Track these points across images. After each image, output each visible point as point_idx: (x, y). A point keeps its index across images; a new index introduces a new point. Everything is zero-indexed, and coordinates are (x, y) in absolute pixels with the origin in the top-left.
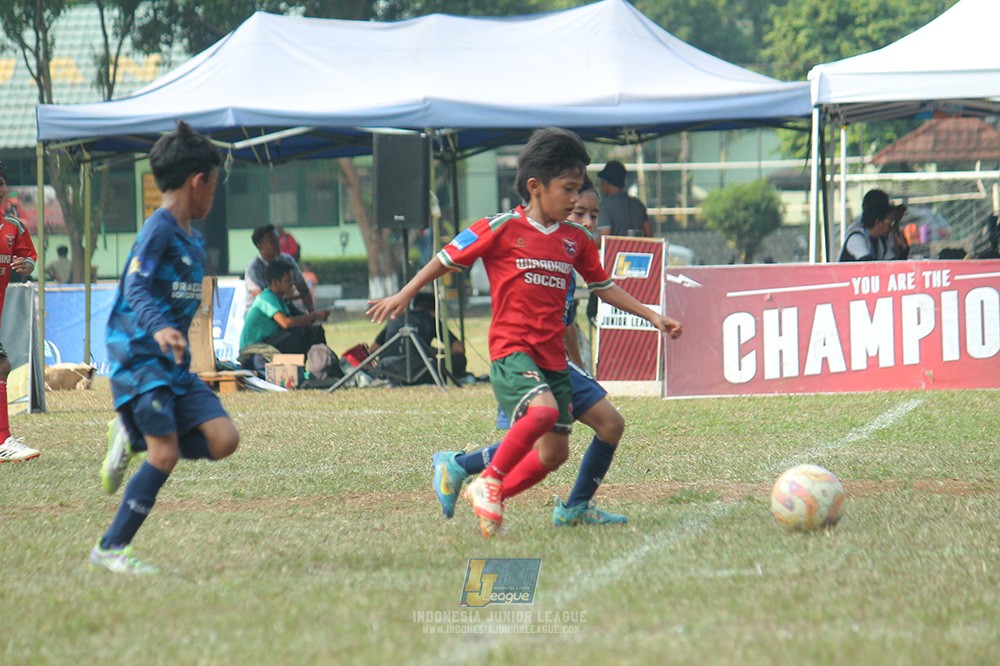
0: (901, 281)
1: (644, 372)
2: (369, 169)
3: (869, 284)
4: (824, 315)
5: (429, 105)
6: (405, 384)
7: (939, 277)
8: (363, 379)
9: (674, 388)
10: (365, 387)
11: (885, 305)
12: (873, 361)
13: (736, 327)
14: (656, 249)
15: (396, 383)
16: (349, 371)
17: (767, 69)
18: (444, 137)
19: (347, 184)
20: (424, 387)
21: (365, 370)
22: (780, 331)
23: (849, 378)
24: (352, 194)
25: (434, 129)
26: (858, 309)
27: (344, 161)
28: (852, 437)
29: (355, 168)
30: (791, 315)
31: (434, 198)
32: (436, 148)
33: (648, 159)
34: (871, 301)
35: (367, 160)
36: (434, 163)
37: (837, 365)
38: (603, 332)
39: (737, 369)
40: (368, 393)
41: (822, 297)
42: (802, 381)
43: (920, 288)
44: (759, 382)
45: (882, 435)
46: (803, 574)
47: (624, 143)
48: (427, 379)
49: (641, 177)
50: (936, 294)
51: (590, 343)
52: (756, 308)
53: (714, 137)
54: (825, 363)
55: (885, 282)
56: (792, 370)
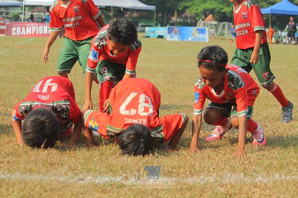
0: (32, 25)
1: (3, 33)
3: (28, 25)
4: (23, 28)
7: (36, 24)
9: (7, 35)
11: (30, 27)
12: (29, 34)
13: (14, 29)
22: (19, 29)
23: (26, 35)
26: (27, 28)
28: (26, 41)
30: (20, 28)
33: (5, 10)
34: (29, 27)
37: (25, 34)
39: (14, 34)
41: (23, 26)
42: (21, 35)
43: (34, 25)
44: (16, 35)
45: (29, 42)
46: (19, 56)
47: (3, 8)
49: (4, 12)
50: (36, 26)
52: (16, 27)
53: (13, 8)
54: (23, 34)
55: (30, 25)
56: (20, 34)
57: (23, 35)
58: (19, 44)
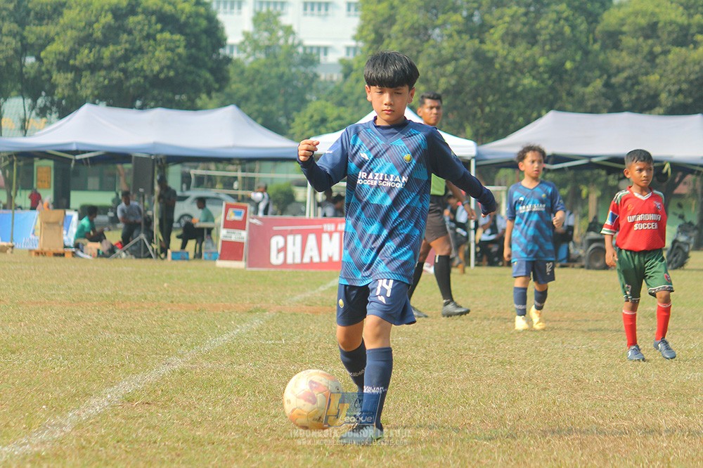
1: (238, 257)
2: (130, 170)
3: (330, 227)
4: (312, 239)
5: (155, 145)
6: (140, 257)
8: (124, 255)
9: (251, 264)
10: (125, 259)
11: (336, 236)
12: (330, 258)
13: (276, 242)
14: (245, 208)
15: (136, 257)
16: (118, 251)
17: (292, 138)
18: (161, 159)
19: (120, 175)
20: (148, 260)
21: (125, 251)
22: (294, 242)
23: (321, 265)
24: (122, 179)
25: (157, 155)
26: (325, 237)
27: (119, 166)
28: (321, 289)
29: (123, 169)
30: (299, 238)
31: (156, 183)
32: (157, 162)
33: (243, 171)
34: (331, 234)
35: (128, 166)
36: (156, 169)
37: (316, 260)
38: (223, 242)
39: (276, 259)
40: (125, 261)
41: (312, 231)
42: (302, 265)
44: (285, 265)
46: (301, 344)
47: (233, 164)
48: (150, 256)
49: (239, 179)
51: (217, 245)
52: (284, 234)
53: (269, 164)
54: (311, 258)
55: (336, 227)
56: (298, 260)
57: (312, 265)
58: (299, 297)
